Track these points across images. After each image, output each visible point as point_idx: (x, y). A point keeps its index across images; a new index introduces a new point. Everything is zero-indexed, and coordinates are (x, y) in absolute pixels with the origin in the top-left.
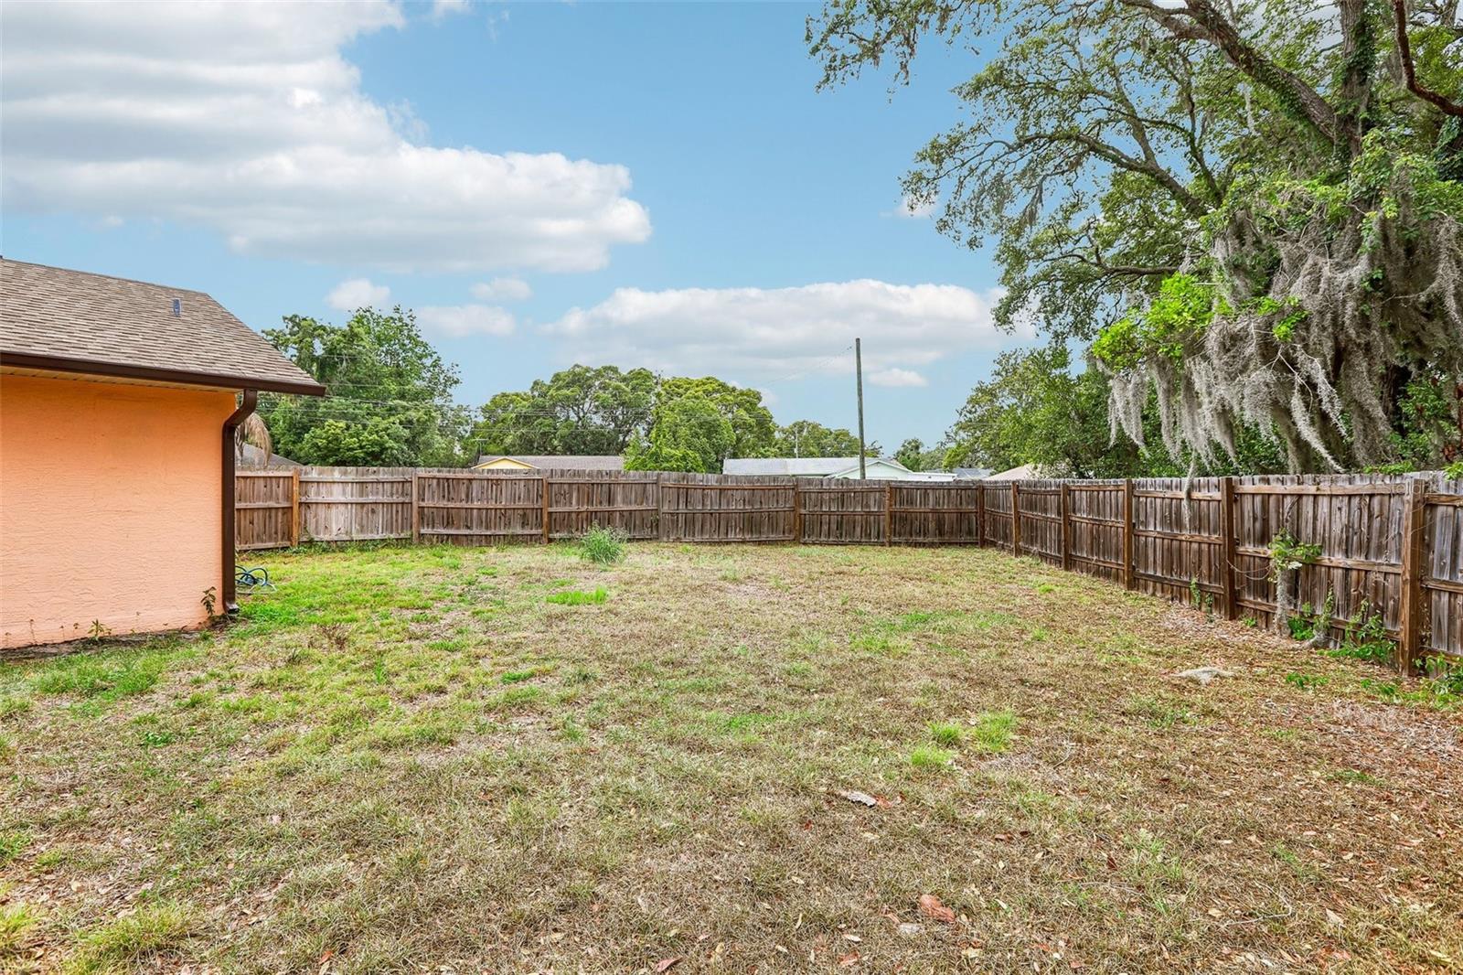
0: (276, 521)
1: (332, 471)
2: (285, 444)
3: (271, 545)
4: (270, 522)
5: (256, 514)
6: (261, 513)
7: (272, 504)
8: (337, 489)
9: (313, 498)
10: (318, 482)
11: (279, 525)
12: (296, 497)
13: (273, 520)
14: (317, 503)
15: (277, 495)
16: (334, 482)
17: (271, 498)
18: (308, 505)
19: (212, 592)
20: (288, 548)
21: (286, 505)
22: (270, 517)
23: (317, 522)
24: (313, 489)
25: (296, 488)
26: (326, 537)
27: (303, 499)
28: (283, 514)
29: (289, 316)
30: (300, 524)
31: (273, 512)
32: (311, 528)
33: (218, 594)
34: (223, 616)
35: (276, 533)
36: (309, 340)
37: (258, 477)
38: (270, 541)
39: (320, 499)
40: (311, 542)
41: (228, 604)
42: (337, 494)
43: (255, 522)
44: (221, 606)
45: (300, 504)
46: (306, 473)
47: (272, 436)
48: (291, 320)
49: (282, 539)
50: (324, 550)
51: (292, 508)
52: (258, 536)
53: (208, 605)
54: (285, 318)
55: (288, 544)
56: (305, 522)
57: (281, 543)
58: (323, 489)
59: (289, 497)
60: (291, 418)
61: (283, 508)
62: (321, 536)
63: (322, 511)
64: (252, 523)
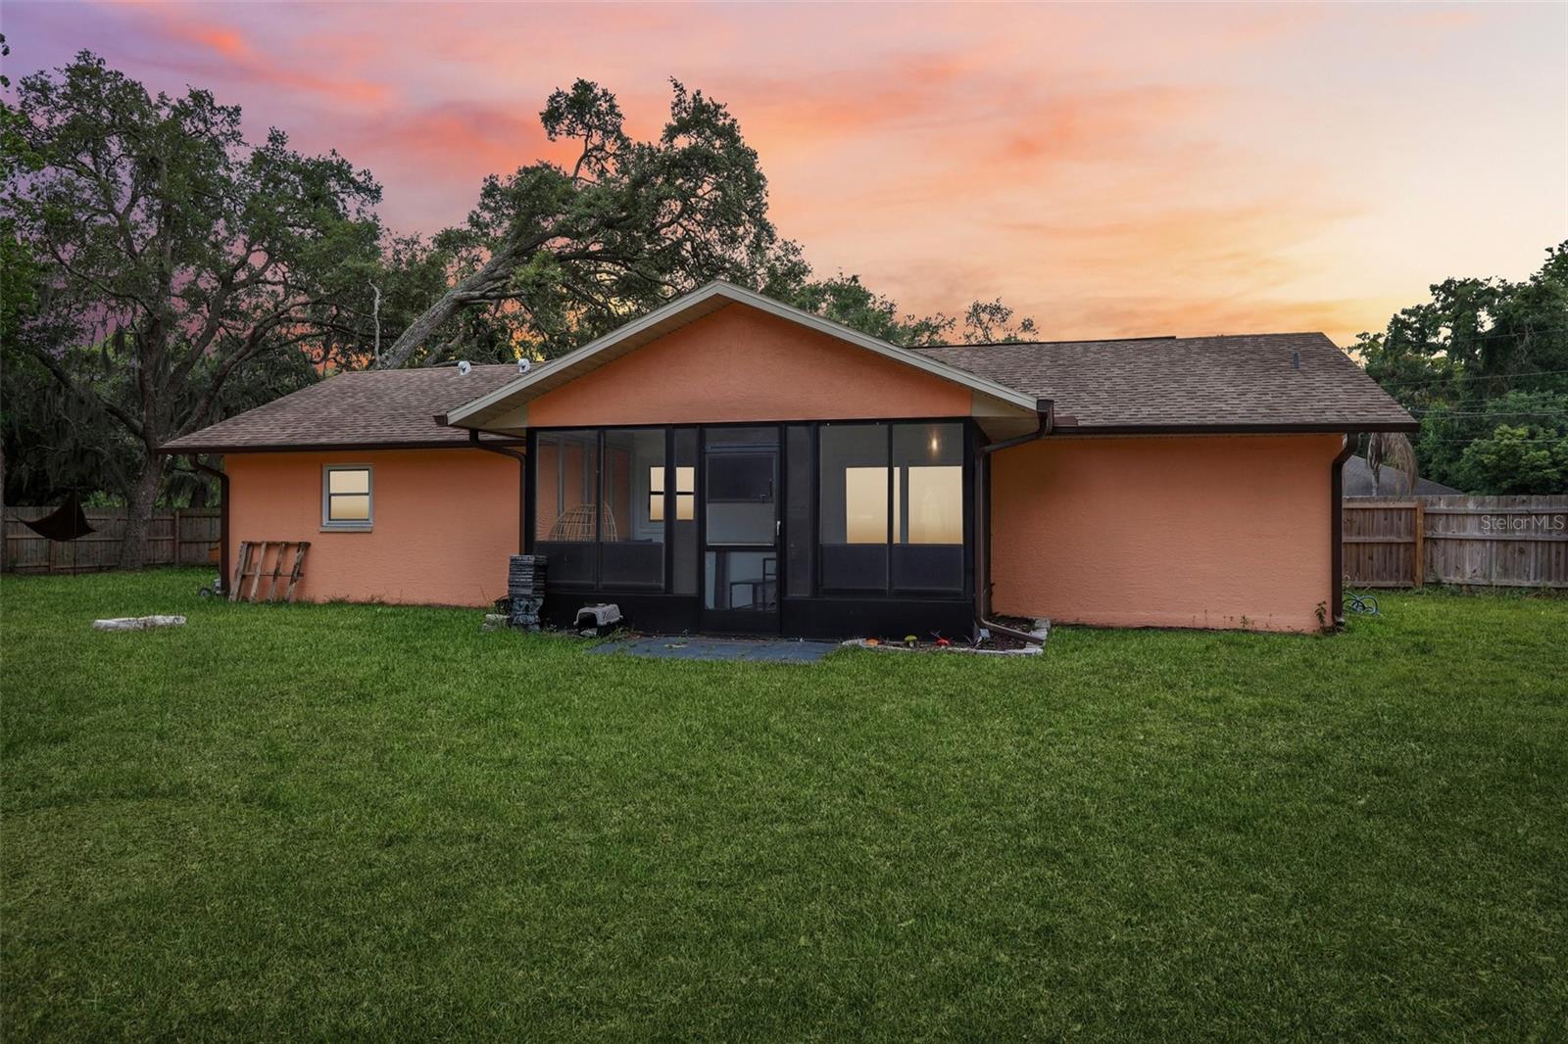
0: (1398, 558)
1: (1466, 501)
2: (1440, 463)
3: (1391, 583)
4: (1390, 558)
5: (1375, 549)
6: (1381, 548)
7: (1393, 538)
8: (1471, 523)
9: (1440, 532)
10: (1447, 515)
11: (1401, 563)
12: (1420, 531)
13: (1394, 557)
14: (1446, 539)
15: (1399, 529)
16: (1467, 515)
17: (1391, 532)
18: (1435, 541)
19: (1324, 606)
20: (1410, 588)
21: (1409, 539)
22: (1391, 553)
23: (1446, 561)
24: (1441, 523)
25: (1420, 521)
26: (1458, 580)
27: (1429, 534)
28: (1406, 550)
29: (1440, 283)
30: (1424, 562)
31: (1394, 548)
32: (1439, 566)
33: (1328, 607)
34: (1332, 627)
35: (1398, 571)
36: (1469, 313)
37: (1378, 509)
38: (1391, 579)
39: (1449, 534)
40: (1438, 584)
41: (1336, 617)
42: (1471, 530)
43: (1375, 557)
44: (1330, 619)
45: (1426, 539)
46: (1432, 504)
47: (1419, 452)
48: (1442, 288)
49: (1405, 577)
50: (1453, 594)
51: (1415, 544)
52: (1378, 572)
53: (1320, 616)
54: (1433, 288)
55: (1411, 584)
56: (1432, 560)
57: (1402, 583)
58: (1453, 522)
59: (1412, 531)
60: (1446, 426)
61: (1405, 543)
62: (1452, 578)
63: (1452, 550)
64: (1371, 558)
